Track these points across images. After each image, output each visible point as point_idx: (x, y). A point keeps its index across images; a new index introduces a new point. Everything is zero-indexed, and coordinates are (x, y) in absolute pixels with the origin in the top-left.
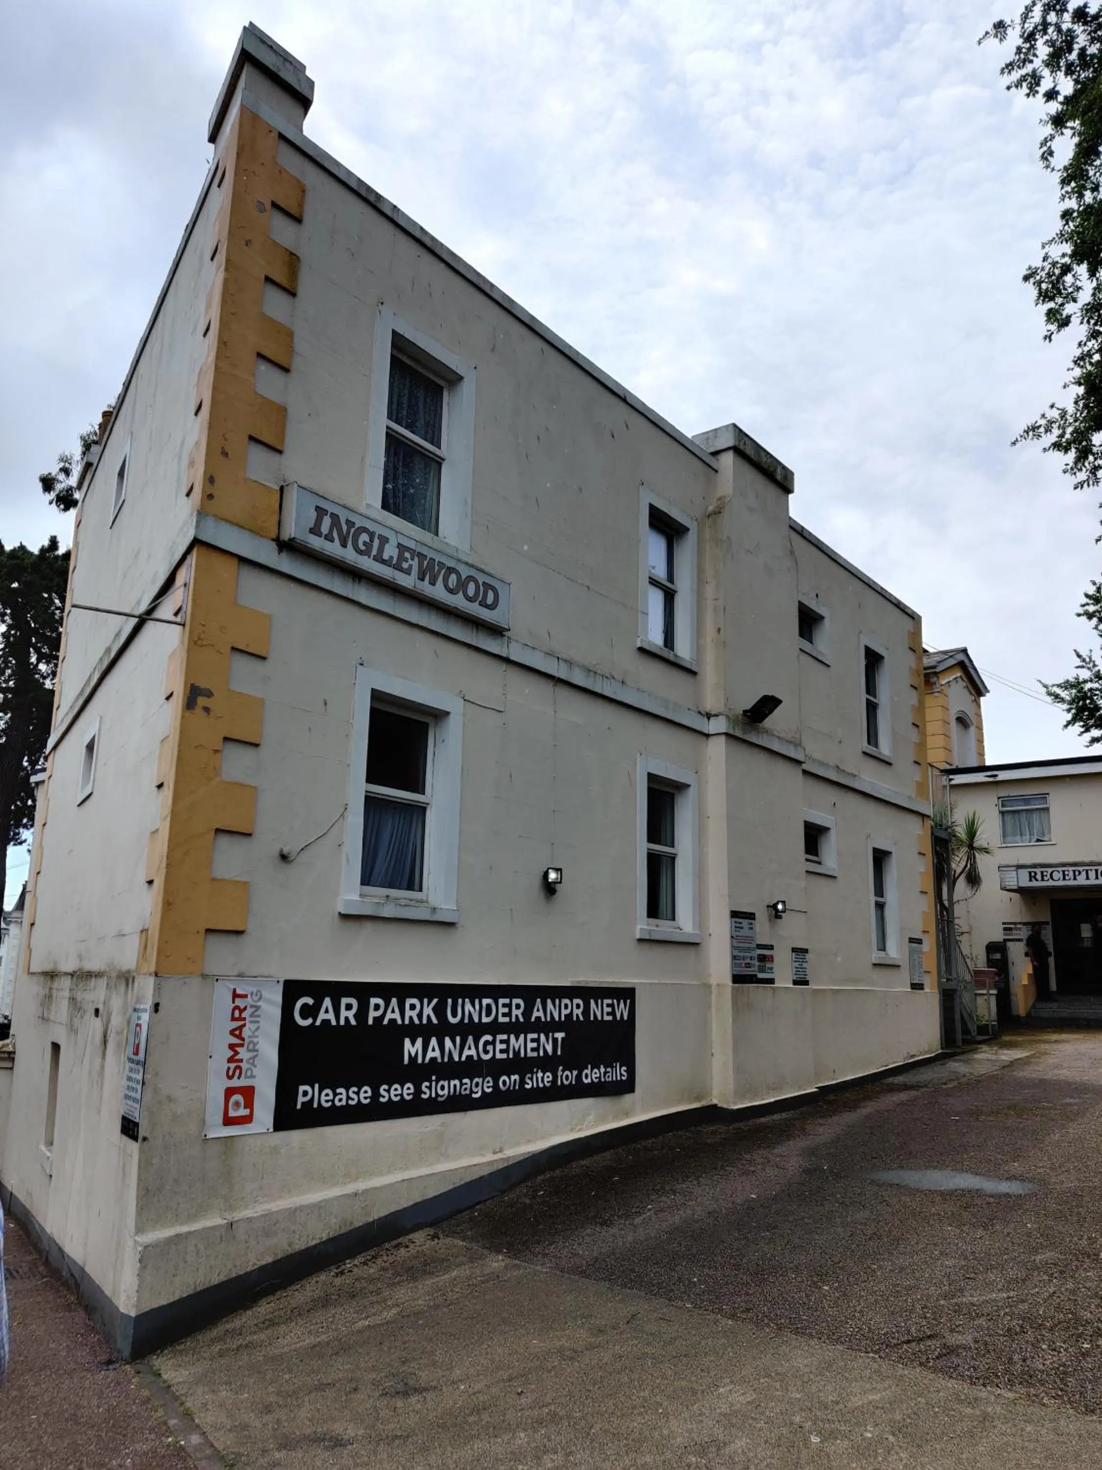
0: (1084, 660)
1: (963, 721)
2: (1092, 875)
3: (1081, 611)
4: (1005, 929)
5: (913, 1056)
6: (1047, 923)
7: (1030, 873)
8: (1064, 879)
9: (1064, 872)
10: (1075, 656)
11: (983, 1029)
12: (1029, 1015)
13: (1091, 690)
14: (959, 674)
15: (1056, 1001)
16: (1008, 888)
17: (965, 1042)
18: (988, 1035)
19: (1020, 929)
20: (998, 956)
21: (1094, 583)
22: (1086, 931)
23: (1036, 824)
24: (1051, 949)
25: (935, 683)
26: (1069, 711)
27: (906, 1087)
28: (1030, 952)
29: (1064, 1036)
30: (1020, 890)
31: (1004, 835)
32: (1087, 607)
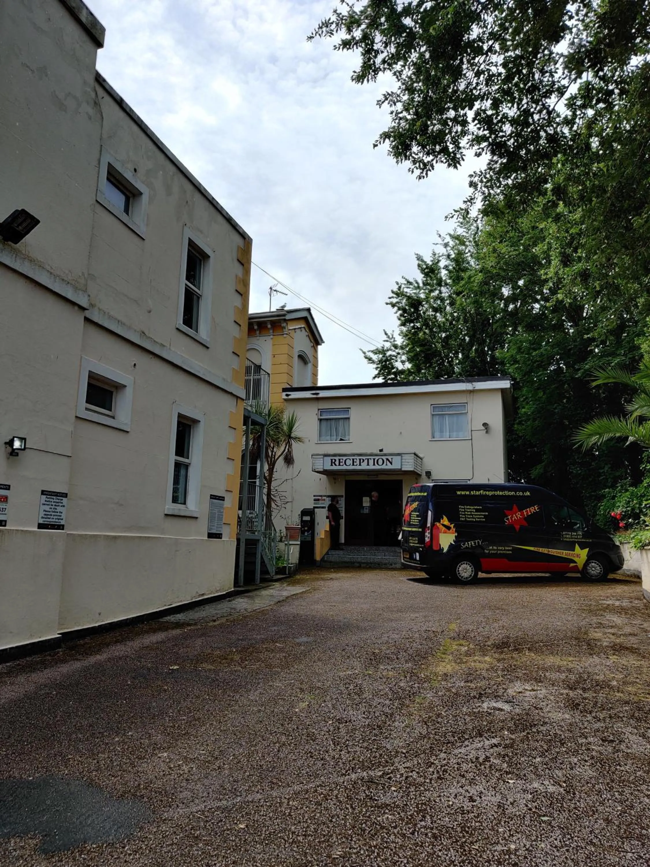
0: (388, 337)
1: (303, 358)
2: (371, 462)
3: (389, 301)
4: (315, 500)
5: (203, 595)
6: (342, 496)
7: (332, 460)
8: (353, 465)
9: (353, 460)
10: (384, 333)
11: (281, 571)
12: (322, 559)
13: (390, 355)
14: (303, 326)
15: (342, 549)
16: (317, 470)
17: (263, 580)
18: (286, 574)
19: (324, 500)
20: (307, 518)
21: (397, 283)
22: (366, 502)
23: (341, 429)
24: (343, 514)
25: (285, 328)
26: (377, 368)
27: (178, 625)
28: (330, 516)
29: (340, 575)
30: (325, 472)
31: (320, 435)
32: (392, 300)
